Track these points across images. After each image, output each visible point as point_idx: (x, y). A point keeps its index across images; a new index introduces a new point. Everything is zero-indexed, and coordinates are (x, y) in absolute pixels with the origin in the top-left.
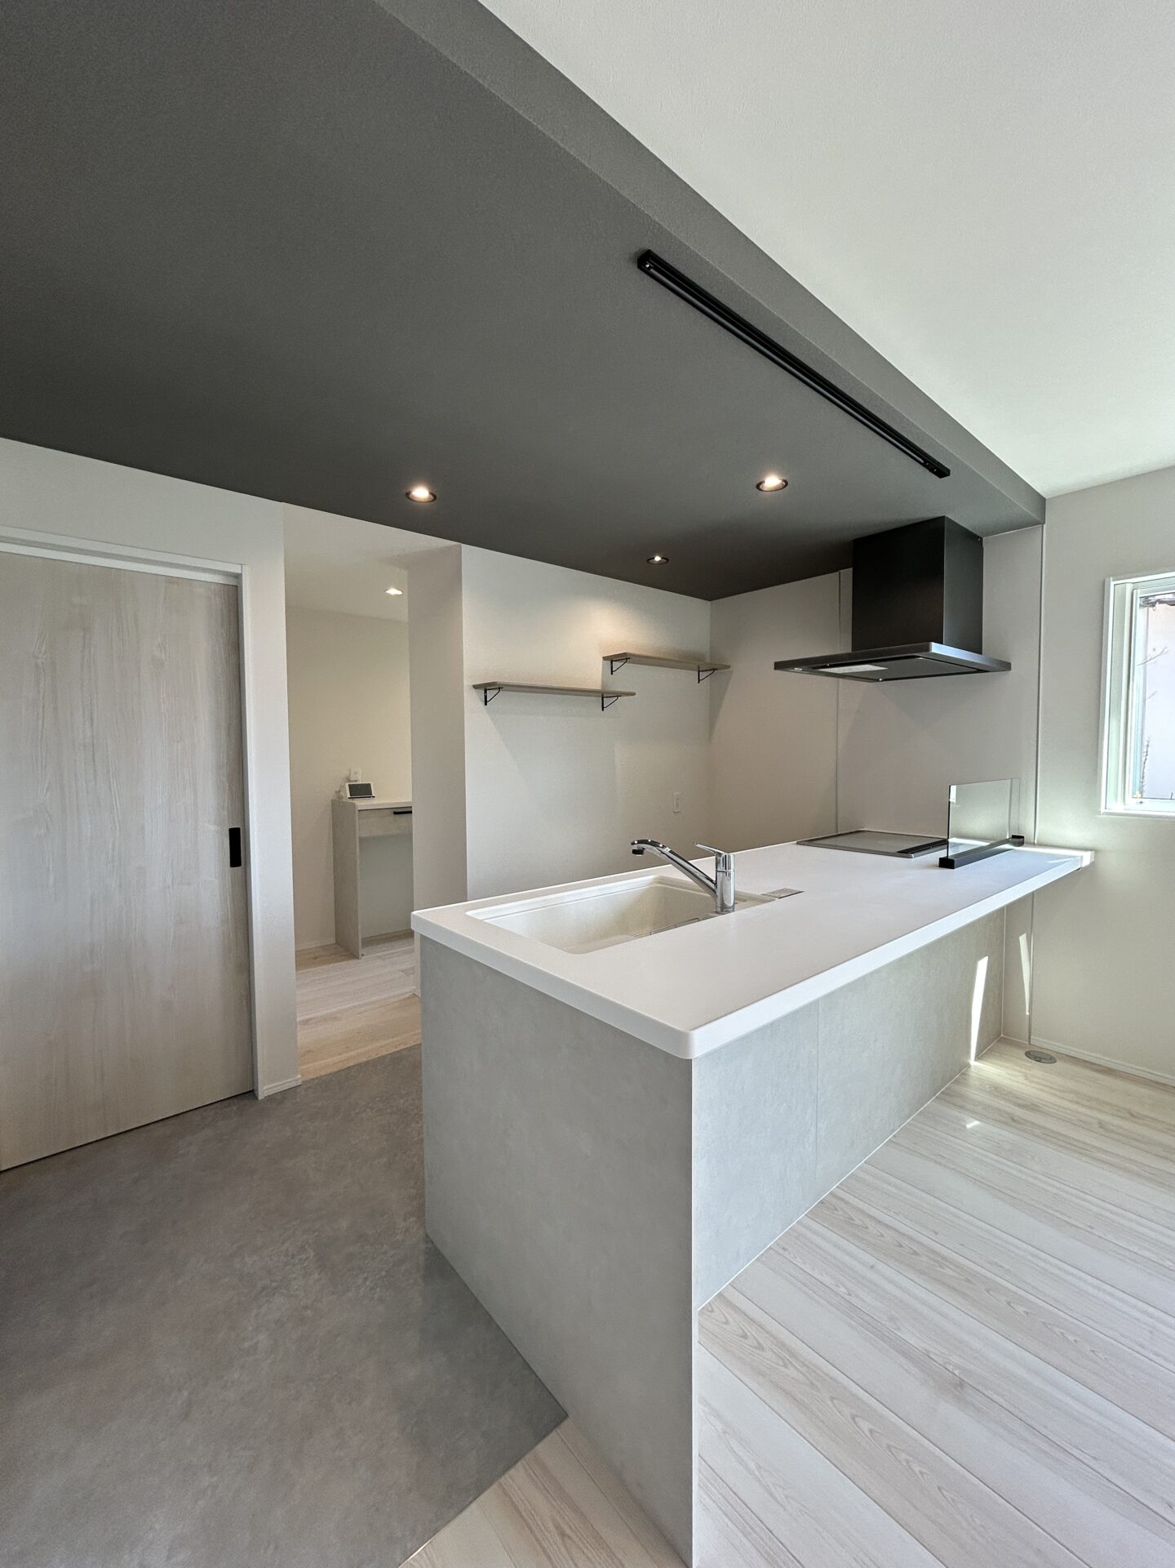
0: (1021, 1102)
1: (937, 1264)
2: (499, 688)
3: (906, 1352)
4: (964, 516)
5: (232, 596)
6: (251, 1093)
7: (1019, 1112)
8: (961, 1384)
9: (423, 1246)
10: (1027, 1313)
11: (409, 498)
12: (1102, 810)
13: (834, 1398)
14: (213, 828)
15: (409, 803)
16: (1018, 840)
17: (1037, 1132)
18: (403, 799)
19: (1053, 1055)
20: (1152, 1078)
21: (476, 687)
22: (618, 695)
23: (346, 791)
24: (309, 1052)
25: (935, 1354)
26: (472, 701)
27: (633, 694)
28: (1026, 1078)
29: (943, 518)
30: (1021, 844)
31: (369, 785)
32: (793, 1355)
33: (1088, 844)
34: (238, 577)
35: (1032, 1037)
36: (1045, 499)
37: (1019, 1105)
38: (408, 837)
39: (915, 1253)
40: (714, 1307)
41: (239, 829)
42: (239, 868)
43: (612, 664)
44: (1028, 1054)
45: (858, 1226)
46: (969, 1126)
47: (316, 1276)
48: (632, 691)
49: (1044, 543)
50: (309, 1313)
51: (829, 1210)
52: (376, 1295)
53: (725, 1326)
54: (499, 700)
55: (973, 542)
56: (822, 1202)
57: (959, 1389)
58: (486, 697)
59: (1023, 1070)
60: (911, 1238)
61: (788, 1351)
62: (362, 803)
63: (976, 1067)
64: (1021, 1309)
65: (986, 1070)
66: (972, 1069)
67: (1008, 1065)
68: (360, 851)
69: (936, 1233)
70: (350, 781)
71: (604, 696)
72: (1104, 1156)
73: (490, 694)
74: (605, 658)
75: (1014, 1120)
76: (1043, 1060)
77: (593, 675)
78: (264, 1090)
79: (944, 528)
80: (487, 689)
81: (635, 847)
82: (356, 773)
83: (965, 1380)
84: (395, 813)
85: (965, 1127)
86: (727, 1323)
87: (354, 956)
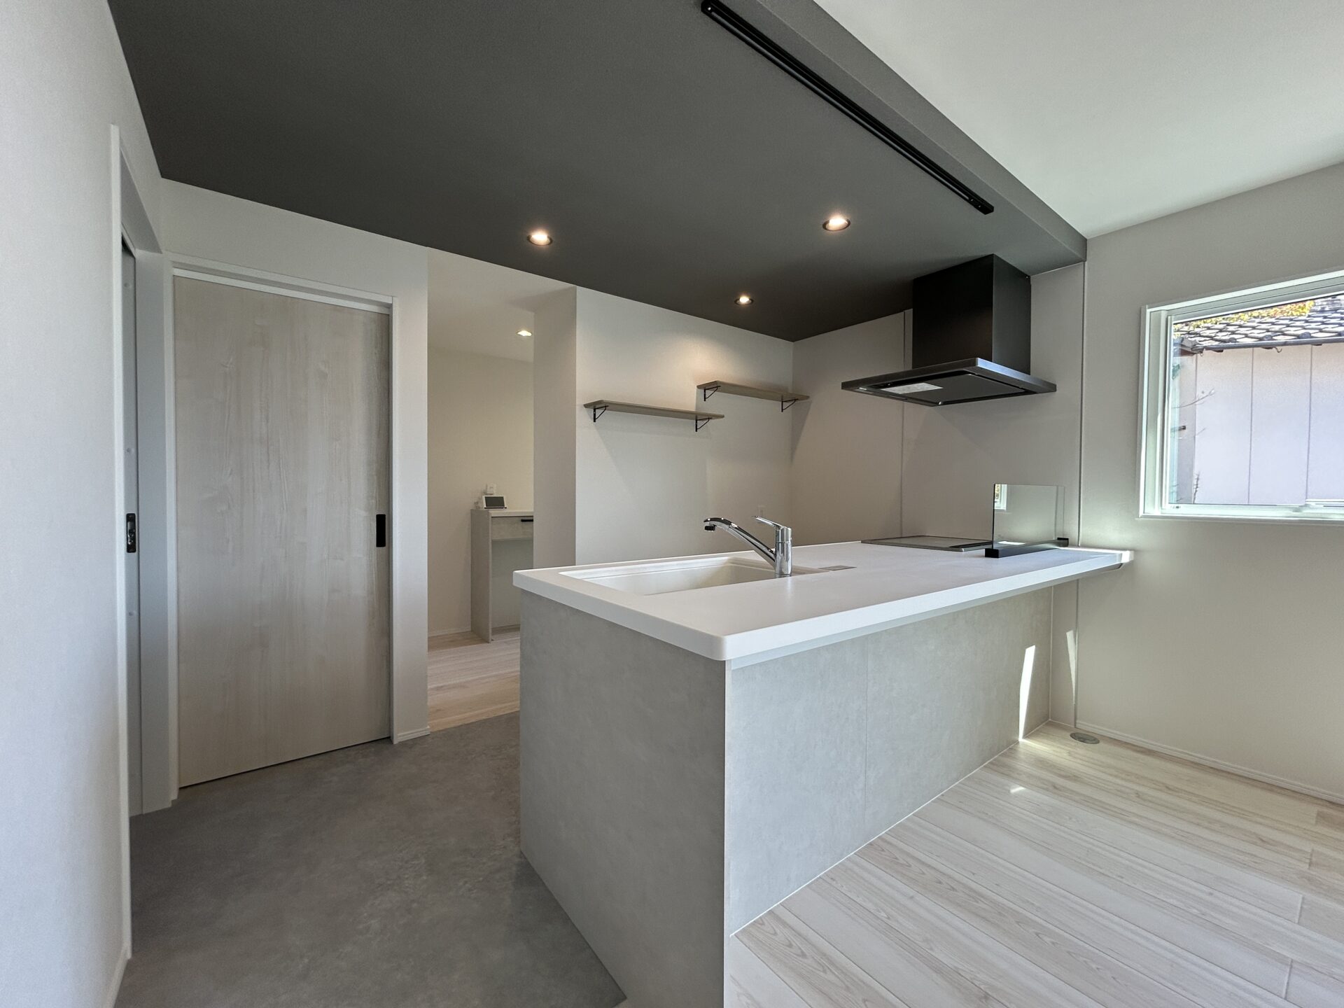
0: (1062, 773)
1: (971, 899)
2: (606, 407)
3: (938, 969)
4: (1013, 255)
5: (384, 323)
6: (389, 739)
7: (1060, 782)
8: (987, 997)
9: (517, 860)
10: (1053, 943)
11: (530, 242)
12: (1141, 513)
13: (867, 1000)
14: (363, 513)
15: (531, 513)
16: (1063, 541)
17: (1077, 798)
18: (526, 508)
19: (1096, 736)
20: (1189, 758)
21: (586, 406)
22: (709, 418)
23: (482, 502)
24: (438, 710)
25: (963, 970)
26: (583, 418)
27: (723, 417)
28: (1070, 754)
29: (992, 256)
30: (1066, 545)
31: (503, 498)
32: (832, 963)
33: (1129, 545)
34: (389, 307)
35: (1078, 721)
36: (1086, 240)
37: (1060, 776)
38: (531, 541)
39: (953, 889)
40: (764, 920)
41: (384, 516)
42: (384, 548)
43: (705, 391)
44: (1074, 736)
45: (902, 865)
46: (1013, 791)
47: (425, 878)
48: (722, 414)
49: (1086, 280)
50: (415, 905)
51: (876, 851)
52: (472, 895)
53: (774, 937)
54: (606, 417)
55: (1021, 281)
56: (871, 844)
57: (984, 1000)
58: (595, 415)
59: (1066, 748)
60: (950, 877)
61: (828, 959)
62: (494, 512)
63: (1023, 744)
64: (1047, 939)
65: (1030, 746)
66: (1021, 745)
67: (1054, 743)
68: (493, 552)
69: (974, 874)
70: (487, 494)
71: (699, 418)
72: (1137, 820)
73: (598, 412)
74: (699, 387)
75: (1055, 787)
76: (1088, 741)
77: (689, 400)
78: (399, 736)
79: (993, 263)
80: (597, 407)
81: (707, 524)
82: (491, 488)
83: (990, 993)
84: (523, 521)
85: (1009, 791)
86: (775, 934)
87: (484, 640)
